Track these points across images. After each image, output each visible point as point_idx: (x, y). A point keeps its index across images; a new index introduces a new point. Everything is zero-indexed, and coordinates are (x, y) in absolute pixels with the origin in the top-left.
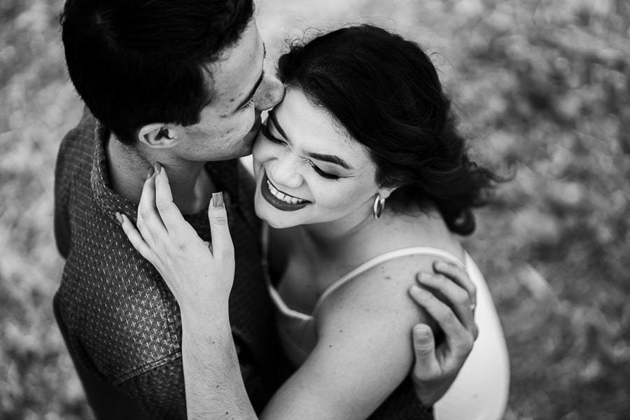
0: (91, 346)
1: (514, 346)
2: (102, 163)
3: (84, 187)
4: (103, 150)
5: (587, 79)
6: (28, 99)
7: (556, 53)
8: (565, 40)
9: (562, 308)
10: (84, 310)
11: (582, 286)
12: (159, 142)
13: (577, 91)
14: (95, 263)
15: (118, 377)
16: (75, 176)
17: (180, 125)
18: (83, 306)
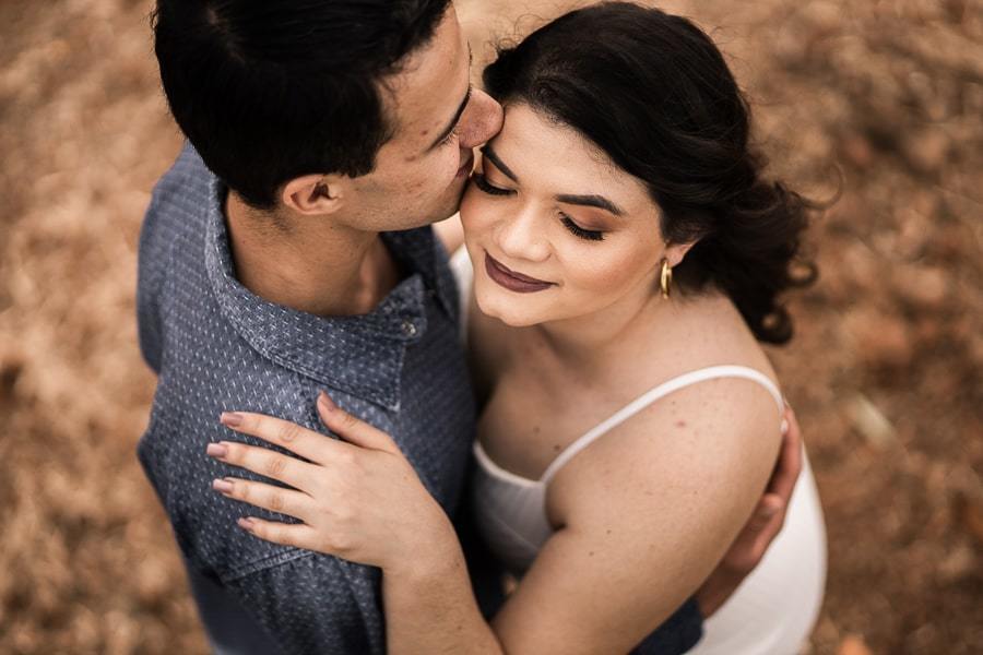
0: (197, 518)
1: (836, 520)
2: (221, 238)
3: (190, 270)
4: (221, 216)
5: (959, 107)
6: (86, 122)
7: (909, 65)
8: (925, 45)
9: (912, 463)
10: (189, 462)
11: (945, 429)
12: (314, 205)
13: (942, 125)
14: (209, 390)
15: (235, 568)
16: (174, 251)
17: (346, 177)
18: (189, 456)
